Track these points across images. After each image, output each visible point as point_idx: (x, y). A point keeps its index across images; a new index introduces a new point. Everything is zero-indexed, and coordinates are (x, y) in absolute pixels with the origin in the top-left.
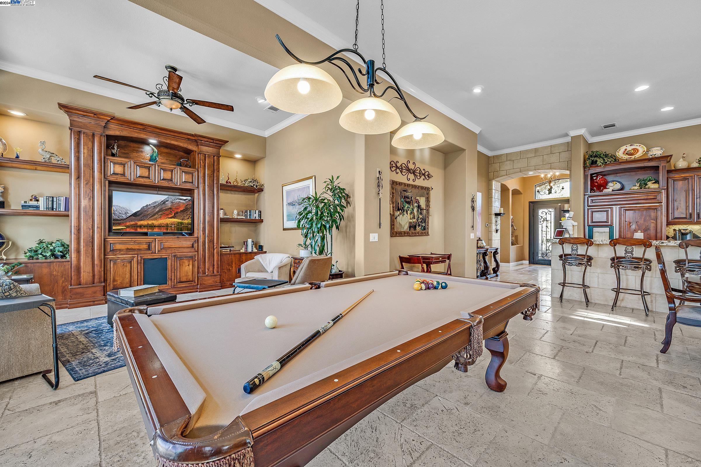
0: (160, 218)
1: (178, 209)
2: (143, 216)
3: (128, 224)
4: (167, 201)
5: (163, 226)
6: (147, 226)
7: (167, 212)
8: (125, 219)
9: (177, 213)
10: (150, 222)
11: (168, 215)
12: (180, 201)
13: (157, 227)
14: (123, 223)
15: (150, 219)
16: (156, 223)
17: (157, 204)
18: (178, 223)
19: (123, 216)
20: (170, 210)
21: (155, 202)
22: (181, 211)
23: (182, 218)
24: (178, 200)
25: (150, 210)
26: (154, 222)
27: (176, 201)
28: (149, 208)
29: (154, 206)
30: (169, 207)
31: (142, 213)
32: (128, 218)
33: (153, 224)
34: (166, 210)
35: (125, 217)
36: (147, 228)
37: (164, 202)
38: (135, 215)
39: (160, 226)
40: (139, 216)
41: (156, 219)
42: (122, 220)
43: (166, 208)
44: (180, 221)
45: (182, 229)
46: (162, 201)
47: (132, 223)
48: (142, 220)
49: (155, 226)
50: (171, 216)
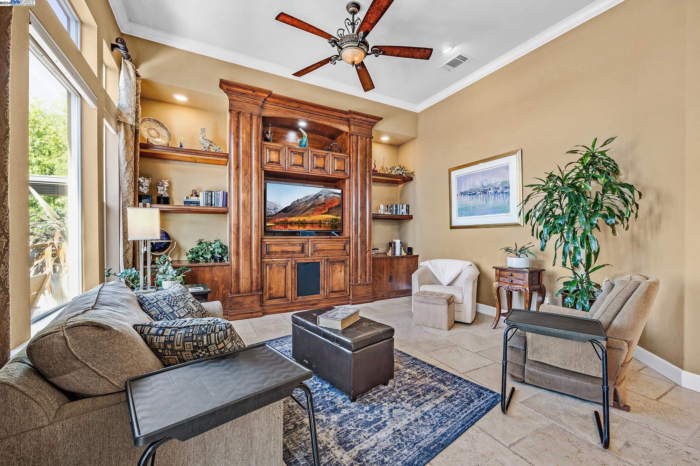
0: (313, 214)
1: (332, 204)
2: (294, 212)
3: (277, 220)
4: (321, 195)
5: (316, 223)
6: (298, 223)
7: (320, 208)
8: (274, 215)
9: (331, 208)
10: (301, 219)
11: (321, 210)
12: (334, 195)
13: (309, 223)
14: (272, 220)
15: (302, 215)
16: (308, 219)
17: (309, 198)
18: (333, 219)
19: (272, 211)
20: (323, 205)
21: (307, 197)
22: (335, 206)
23: (336, 214)
24: (332, 195)
25: (301, 205)
26: (305, 218)
27: (331, 195)
28: (301, 203)
29: (306, 201)
30: (323, 202)
31: (292, 209)
32: (277, 214)
33: (304, 220)
34: (319, 205)
35: (274, 213)
36: (298, 225)
37: (317, 197)
38: (285, 210)
39: (313, 223)
40: (289, 211)
41: (308, 215)
42: (270, 216)
43: (319, 203)
44: (334, 217)
45: (337, 226)
46: (315, 196)
47: (282, 219)
48: (292, 216)
49: (306, 223)
50: (325, 212)
